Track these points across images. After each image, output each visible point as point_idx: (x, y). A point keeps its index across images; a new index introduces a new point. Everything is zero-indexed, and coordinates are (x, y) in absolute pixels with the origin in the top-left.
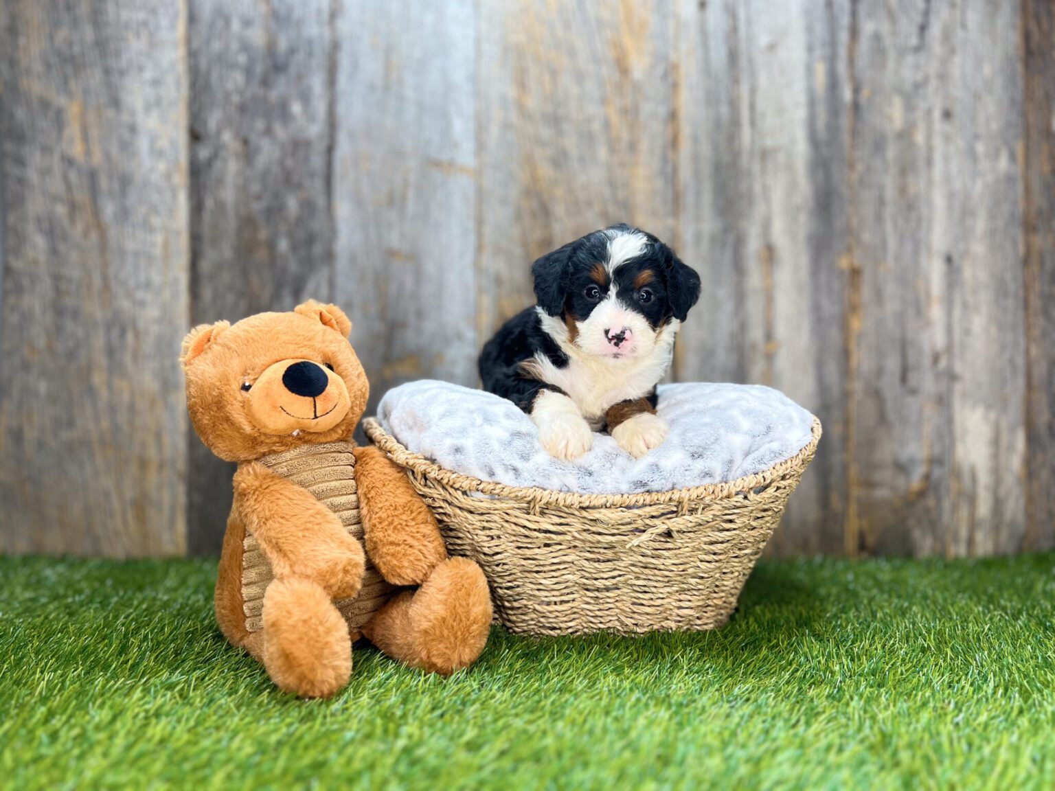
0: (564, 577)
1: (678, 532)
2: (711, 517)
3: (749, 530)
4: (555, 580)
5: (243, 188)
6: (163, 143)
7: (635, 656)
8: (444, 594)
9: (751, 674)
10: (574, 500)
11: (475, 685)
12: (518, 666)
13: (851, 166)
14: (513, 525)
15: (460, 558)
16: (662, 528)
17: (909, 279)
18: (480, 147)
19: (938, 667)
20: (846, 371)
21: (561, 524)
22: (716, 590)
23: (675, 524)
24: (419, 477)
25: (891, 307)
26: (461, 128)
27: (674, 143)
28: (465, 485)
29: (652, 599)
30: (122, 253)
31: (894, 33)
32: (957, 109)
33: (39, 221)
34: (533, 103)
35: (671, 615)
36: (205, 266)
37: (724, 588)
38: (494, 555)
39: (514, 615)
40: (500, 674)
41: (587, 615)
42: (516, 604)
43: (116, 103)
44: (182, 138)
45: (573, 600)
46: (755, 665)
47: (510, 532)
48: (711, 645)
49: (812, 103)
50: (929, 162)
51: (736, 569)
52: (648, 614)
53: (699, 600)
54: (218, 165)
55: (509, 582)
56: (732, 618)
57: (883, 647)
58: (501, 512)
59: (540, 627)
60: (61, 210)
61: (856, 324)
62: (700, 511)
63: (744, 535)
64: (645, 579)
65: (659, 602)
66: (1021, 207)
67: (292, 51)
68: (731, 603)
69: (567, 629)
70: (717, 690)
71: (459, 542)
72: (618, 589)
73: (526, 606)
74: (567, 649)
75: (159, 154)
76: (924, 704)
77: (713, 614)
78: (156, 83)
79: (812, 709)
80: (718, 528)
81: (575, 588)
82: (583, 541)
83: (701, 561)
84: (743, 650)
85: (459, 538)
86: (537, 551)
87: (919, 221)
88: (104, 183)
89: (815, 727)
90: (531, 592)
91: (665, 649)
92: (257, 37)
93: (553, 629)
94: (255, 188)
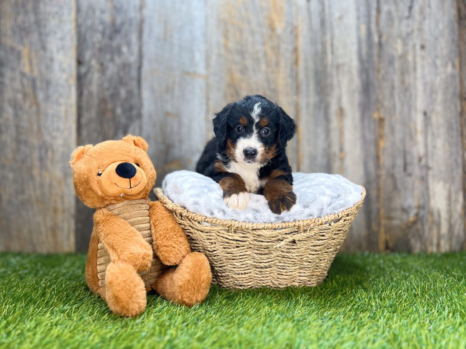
0: (245, 262)
1: (298, 241)
2: (314, 234)
3: (332, 240)
4: (241, 263)
5: (101, 86)
6: (65, 66)
7: (279, 298)
8: (189, 269)
9: (333, 307)
10: (250, 226)
11: (203, 311)
12: (224, 302)
13: (378, 71)
14: (221, 238)
15: (197, 252)
16: (291, 239)
17: (407, 122)
18: (208, 65)
19: (422, 303)
20: (378, 166)
21: (244, 237)
22: (317, 268)
23: (297, 237)
24: (178, 215)
25: (398, 136)
26: (199, 57)
27: (296, 62)
28: (199, 219)
29: (287, 272)
30: (46, 115)
31: (397, 10)
32: (427, 45)
33: (9, 101)
34: (231, 45)
35: (296, 279)
36: (84, 120)
37: (321, 267)
38: (213, 251)
39: (223, 279)
40: (215, 306)
41: (257, 280)
42: (223, 274)
43: (44, 48)
44: (74, 63)
45: (250, 273)
46: (335, 302)
47: (220, 240)
48: (314, 293)
49: (359, 43)
50: (415, 69)
51: (326, 258)
52: (285, 279)
53: (309, 273)
54: (89, 76)
55: (220, 264)
56: (325, 281)
57: (396, 294)
58: (216, 232)
59: (235, 285)
60: (20, 96)
61: (382, 144)
62: (308, 231)
63: (330, 242)
64: (283, 263)
65: (290, 273)
66: (458, 89)
67: (123, 24)
68: (324, 274)
69: (248, 286)
70: (316, 314)
71: (197, 245)
72: (271, 267)
73: (228, 275)
74: (247, 295)
75: (63, 70)
76: (415, 321)
77: (316, 279)
78: (62, 39)
79: (361, 323)
80: (317, 239)
81: (251, 267)
82: (254, 245)
83: (310, 254)
84: (329, 295)
85: (197, 243)
86: (233, 249)
87: (411, 96)
88: (39, 84)
89: (362, 331)
90: (230, 269)
91: (293, 295)
92: (107, 18)
93: (241, 286)
94: (106, 85)
